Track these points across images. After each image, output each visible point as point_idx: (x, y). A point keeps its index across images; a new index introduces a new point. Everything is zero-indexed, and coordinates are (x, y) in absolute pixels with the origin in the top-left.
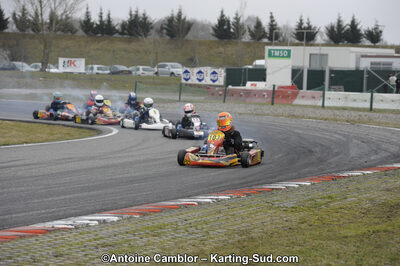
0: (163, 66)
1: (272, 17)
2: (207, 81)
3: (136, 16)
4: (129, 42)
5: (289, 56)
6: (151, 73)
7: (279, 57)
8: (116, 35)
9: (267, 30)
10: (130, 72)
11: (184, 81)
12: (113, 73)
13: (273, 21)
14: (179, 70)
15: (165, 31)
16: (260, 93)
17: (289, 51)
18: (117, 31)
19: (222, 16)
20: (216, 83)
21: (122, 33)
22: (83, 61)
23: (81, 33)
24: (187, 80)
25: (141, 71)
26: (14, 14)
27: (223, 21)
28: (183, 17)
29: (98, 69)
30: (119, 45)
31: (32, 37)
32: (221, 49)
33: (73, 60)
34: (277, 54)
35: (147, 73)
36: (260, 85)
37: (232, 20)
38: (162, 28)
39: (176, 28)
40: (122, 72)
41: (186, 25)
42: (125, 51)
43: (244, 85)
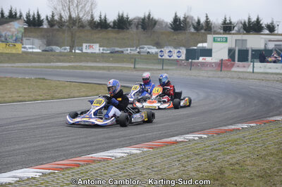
0: (143, 48)
1: (207, 17)
2: (175, 57)
3: (122, 16)
4: (118, 33)
5: (226, 41)
6: (136, 52)
7: (220, 41)
8: (110, 29)
9: (204, 25)
10: (122, 52)
11: (160, 57)
12: (111, 53)
13: (207, 19)
14: (154, 50)
15: (140, 26)
16: (210, 64)
17: (226, 38)
18: (110, 26)
19: (176, 16)
20: (181, 58)
21: (113, 28)
22: (98, 45)
23: (88, 28)
24: (162, 56)
25: (129, 51)
26: (47, 17)
27: (176, 20)
28: (151, 17)
29: (103, 50)
30: (112, 35)
31: (58, 30)
32: (175, 37)
33: (92, 44)
34: (219, 40)
35: (133, 52)
36: (208, 59)
37: (182, 19)
38: (138, 24)
39: (147, 24)
40: (118, 51)
41: (153, 23)
42: (116, 38)
43: (198, 59)
